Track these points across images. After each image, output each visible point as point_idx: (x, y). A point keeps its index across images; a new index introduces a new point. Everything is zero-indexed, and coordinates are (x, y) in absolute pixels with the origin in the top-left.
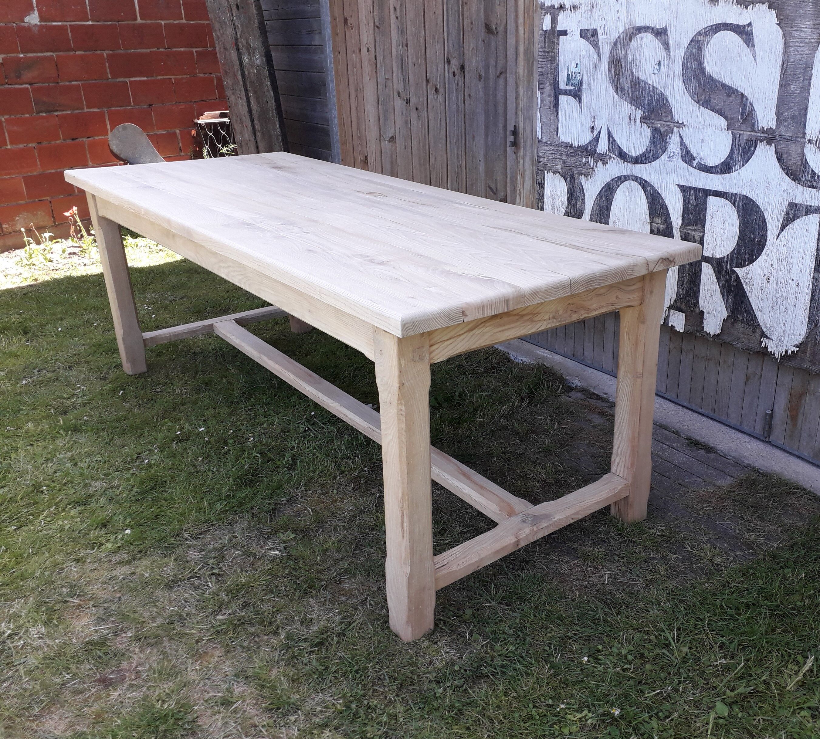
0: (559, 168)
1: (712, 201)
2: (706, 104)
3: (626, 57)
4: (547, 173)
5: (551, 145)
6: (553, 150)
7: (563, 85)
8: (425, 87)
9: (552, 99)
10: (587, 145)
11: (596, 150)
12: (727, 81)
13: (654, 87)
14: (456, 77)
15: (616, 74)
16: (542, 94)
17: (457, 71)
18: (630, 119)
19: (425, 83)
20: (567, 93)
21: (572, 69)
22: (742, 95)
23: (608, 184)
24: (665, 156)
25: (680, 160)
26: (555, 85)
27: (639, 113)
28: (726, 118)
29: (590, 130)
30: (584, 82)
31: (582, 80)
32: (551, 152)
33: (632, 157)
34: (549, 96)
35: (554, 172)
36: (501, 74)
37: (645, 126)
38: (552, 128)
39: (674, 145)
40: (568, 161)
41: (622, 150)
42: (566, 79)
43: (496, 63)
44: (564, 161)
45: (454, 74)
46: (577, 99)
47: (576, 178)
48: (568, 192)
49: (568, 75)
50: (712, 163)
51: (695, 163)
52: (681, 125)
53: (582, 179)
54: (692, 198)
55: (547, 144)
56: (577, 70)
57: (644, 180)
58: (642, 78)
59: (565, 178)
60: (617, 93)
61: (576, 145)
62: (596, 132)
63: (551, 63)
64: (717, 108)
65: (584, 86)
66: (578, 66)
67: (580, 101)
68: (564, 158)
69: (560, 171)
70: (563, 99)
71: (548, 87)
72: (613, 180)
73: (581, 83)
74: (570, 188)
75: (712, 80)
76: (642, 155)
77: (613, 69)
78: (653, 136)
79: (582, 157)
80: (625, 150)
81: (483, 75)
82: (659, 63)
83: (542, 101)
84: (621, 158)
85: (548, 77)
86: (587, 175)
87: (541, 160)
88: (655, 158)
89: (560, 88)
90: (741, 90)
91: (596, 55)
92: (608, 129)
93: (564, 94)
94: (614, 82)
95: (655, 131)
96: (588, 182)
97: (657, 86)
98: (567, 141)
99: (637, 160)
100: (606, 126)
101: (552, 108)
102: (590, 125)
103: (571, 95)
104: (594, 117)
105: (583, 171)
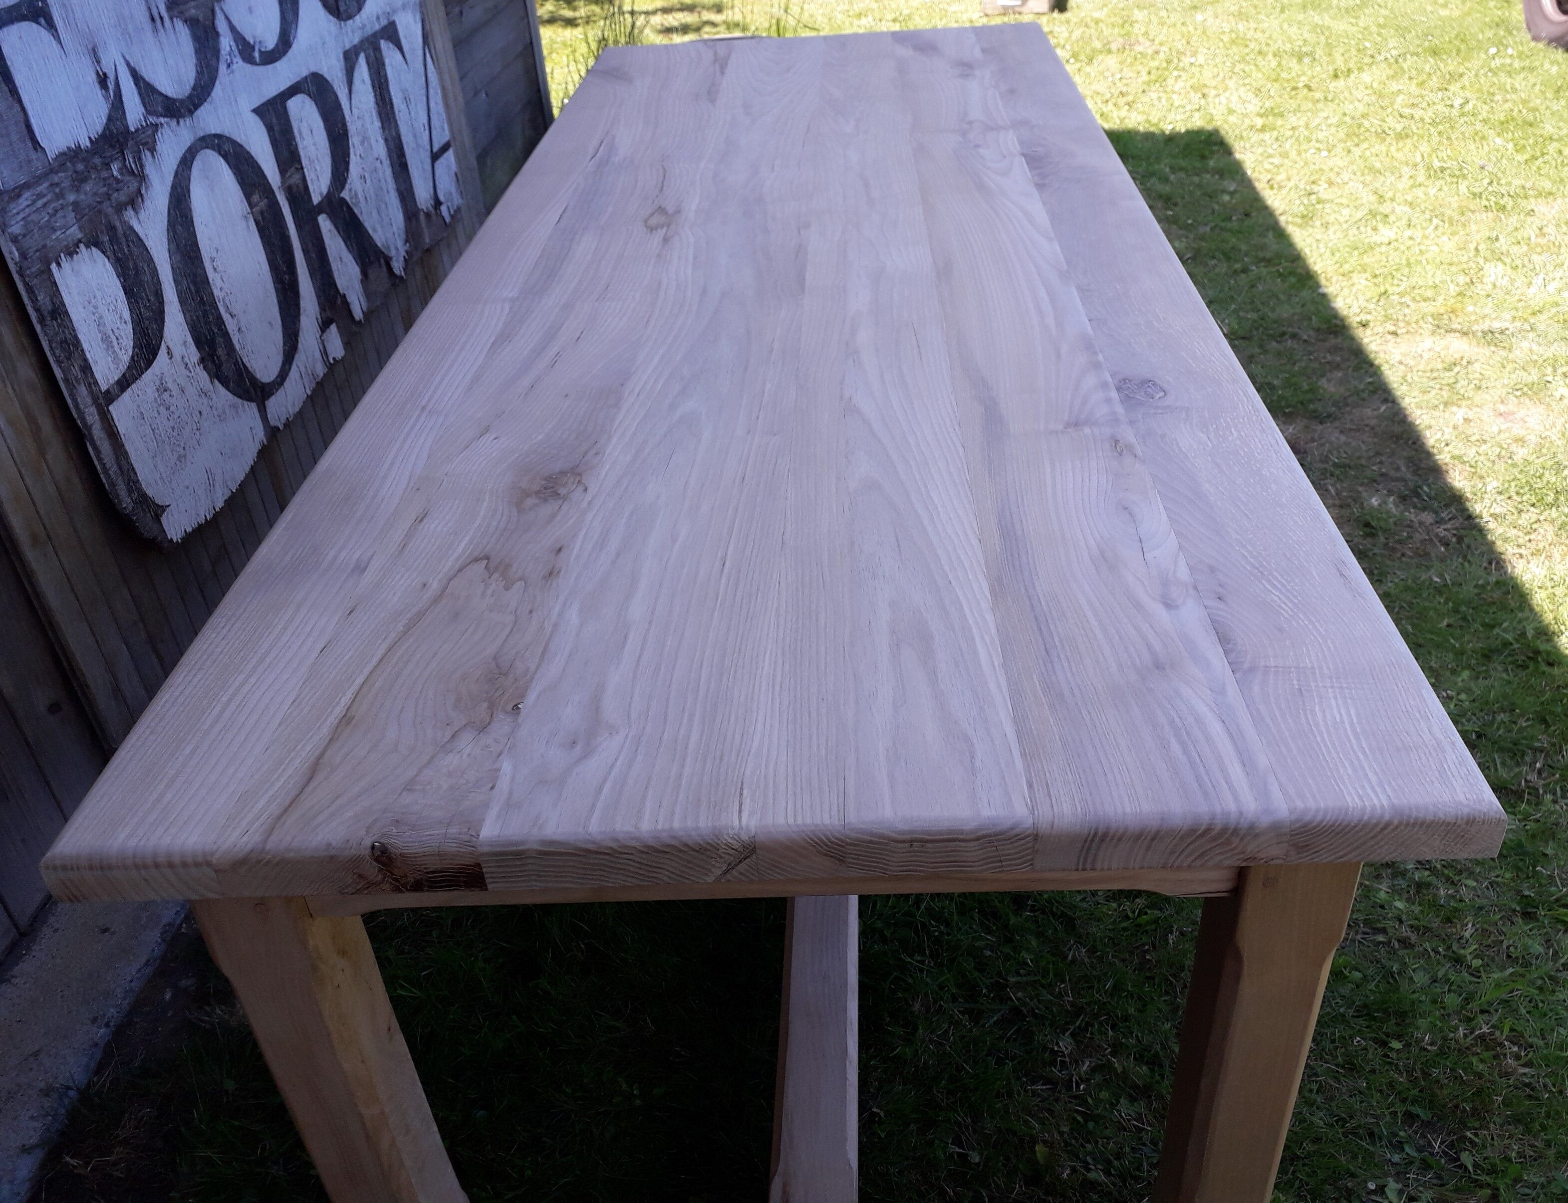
0: (75, 232)
1: (292, 106)
4: (59, 265)
5: (26, 186)
6: (40, 196)
10: (107, 127)
11: (127, 127)
18: (153, 20)
20: (13, 16)
23: (173, 189)
24: (222, 67)
25: (241, 62)
29: (98, 86)
32: (40, 203)
33: (182, 102)
35: (71, 251)
37: (179, 24)
38: (15, 137)
39: (226, 43)
40: (82, 197)
41: (167, 98)
44: (76, 204)
46: (42, 21)
47: (118, 224)
48: (118, 275)
50: (271, 42)
51: (257, 55)
53: (130, 216)
54: (274, 121)
55: (17, 192)
57: (216, 136)
59: (97, 244)
61: (85, 143)
62: (111, 86)
67: (51, 26)
68: (71, 197)
69: (80, 236)
70: (10, 40)
72: (176, 174)
74: (118, 260)
76: (194, 88)
78: (196, 38)
79: (107, 166)
80: (169, 94)
84: (172, 116)
86: (134, 202)
87: (25, 245)
88: (212, 81)
92: (128, 64)
93: (5, 24)
95: (193, 24)
96: (142, 214)
98: (63, 147)
99: (194, 102)
100: (123, 61)
102: (94, 76)
103: (24, 18)
104: (94, 50)
105: (122, 197)
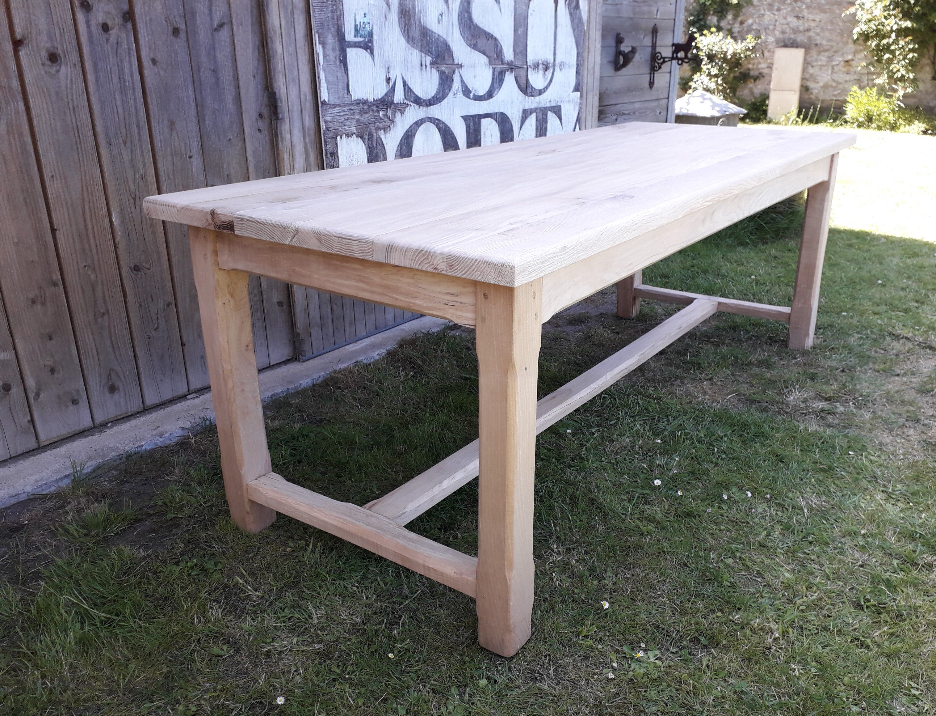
0: (354, 129)
1: (484, 121)
2: (475, 47)
3: (414, 8)
4: (341, 138)
5: (339, 105)
6: (343, 111)
7: (350, 36)
8: (11, 53)
9: (338, 53)
10: (383, 97)
11: (393, 101)
12: (486, 29)
13: (439, 35)
14: (114, 33)
15: (406, 24)
16: (324, 48)
17: (115, 21)
18: (422, 65)
19: (9, 47)
20: (356, 45)
21: (360, 19)
22: (496, 39)
23: (407, 131)
24: (451, 94)
25: (462, 95)
26: (340, 36)
27: (428, 59)
28: (487, 56)
29: (385, 81)
30: (374, 32)
31: (372, 31)
32: (342, 114)
33: (424, 101)
34: (333, 50)
35: (349, 135)
36: (221, 25)
37: (434, 71)
38: (340, 87)
39: (457, 85)
40: (362, 118)
41: (417, 96)
42: (353, 30)
43: (210, 10)
44: (358, 120)
45: (105, 28)
46: (369, 51)
47: (375, 134)
48: (367, 153)
49: (356, 26)
50: (481, 93)
51: (472, 95)
52: (460, 66)
53: (381, 133)
54: (472, 124)
55: (334, 106)
56: (366, 20)
57: (437, 119)
58: (429, 27)
59: (362, 138)
60: (408, 41)
61: (371, 99)
62: (391, 83)
63: (332, 11)
64: (482, 49)
65: (375, 37)
66: (367, 16)
67: (372, 53)
68: (357, 117)
69: (355, 132)
70: (351, 53)
71: (331, 40)
72: (411, 127)
73: (371, 34)
74: (369, 147)
75: (477, 27)
76: (433, 97)
77: (403, 20)
78: (441, 78)
79: (378, 111)
80: (419, 96)
81: (183, 27)
82: (441, 15)
83: (324, 56)
84: (417, 104)
85: (329, 28)
86: (386, 129)
87: (330, 125)
88: (444, 98)
89: (347, 39)
90: (495, 35)
91: (385, 5)
92: (403, 78)
93: (351, 47)
94: (404, 31)
95: (442, 73)
96: (388, 135)
97: (441, 34)
98: (360, 97)
99: (430, 103)
100: (400, 76)
101: (338, 64)
102: (385, 77)
103: (361, 47)
104: (388, 68)
105: (381, 125)
